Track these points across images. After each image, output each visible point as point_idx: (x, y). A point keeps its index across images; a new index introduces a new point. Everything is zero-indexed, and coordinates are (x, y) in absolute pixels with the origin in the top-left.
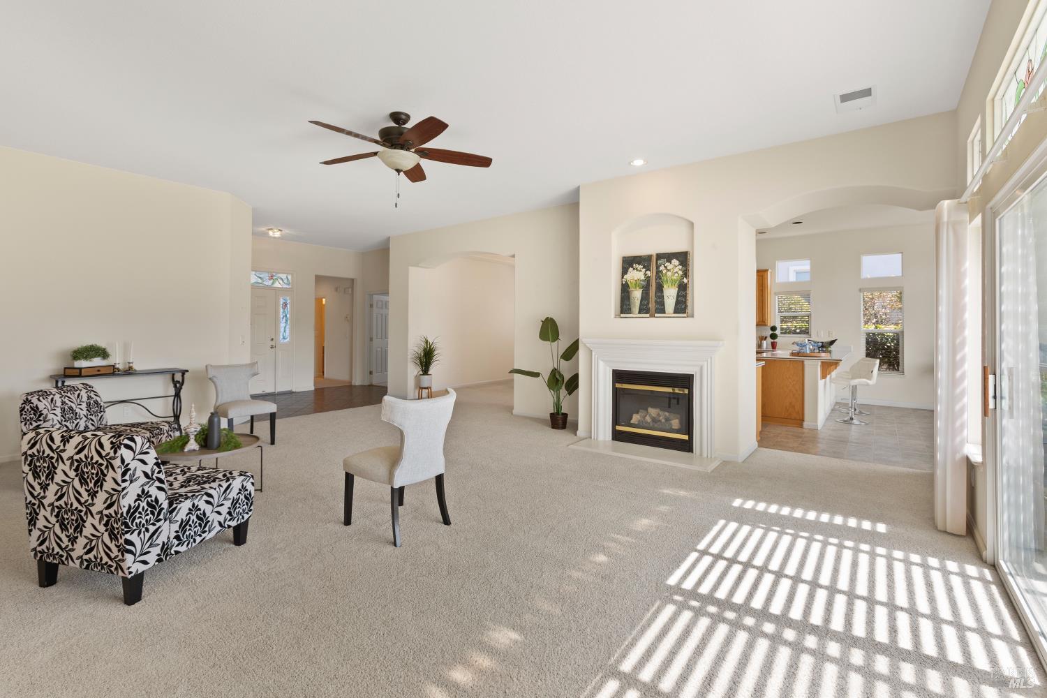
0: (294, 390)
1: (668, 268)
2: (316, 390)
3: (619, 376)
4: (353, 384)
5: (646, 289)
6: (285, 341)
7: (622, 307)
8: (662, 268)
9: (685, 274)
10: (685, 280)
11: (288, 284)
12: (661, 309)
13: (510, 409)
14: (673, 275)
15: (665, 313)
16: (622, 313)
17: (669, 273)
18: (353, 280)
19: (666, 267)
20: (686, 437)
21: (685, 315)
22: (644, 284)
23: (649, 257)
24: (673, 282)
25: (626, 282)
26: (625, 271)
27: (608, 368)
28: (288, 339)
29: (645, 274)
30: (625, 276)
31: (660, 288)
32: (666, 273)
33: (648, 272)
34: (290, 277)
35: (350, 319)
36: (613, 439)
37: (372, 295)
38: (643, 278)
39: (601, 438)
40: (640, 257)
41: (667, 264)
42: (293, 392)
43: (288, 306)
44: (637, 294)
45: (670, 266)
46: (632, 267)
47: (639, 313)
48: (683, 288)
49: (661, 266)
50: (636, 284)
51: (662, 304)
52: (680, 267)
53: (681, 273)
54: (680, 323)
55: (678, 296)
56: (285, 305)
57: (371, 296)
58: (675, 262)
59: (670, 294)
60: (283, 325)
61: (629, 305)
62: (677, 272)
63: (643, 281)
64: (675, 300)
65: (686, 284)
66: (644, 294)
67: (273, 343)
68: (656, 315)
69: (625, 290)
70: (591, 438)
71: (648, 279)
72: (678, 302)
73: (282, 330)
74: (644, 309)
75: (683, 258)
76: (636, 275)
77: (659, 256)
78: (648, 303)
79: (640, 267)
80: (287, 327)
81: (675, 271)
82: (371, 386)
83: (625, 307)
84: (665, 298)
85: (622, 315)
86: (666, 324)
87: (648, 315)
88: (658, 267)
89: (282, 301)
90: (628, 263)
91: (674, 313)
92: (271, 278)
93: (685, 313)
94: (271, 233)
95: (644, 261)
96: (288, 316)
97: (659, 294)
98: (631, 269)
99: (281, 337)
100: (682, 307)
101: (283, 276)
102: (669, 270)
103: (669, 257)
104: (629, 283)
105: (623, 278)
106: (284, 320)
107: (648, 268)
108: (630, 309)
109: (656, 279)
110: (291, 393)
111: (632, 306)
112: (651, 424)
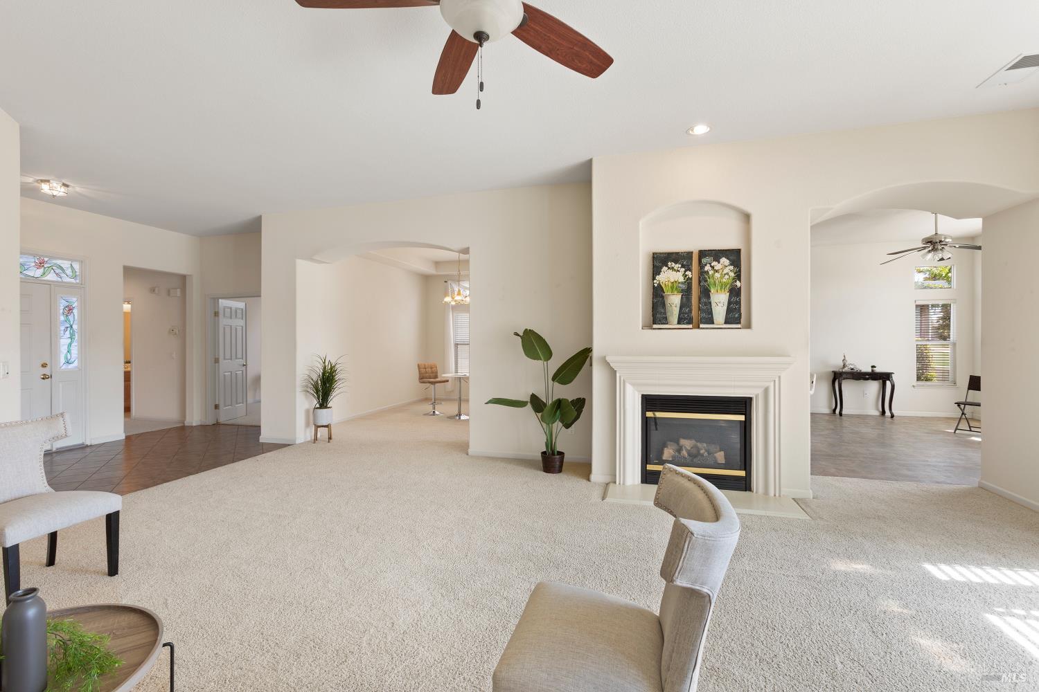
0: (88, 443)
1: (716, 268)
2: (128, 438)
3: (650, 402)
4: (187, 424)
5: (686, 293)
6: (70, 366)
7: (654, 315)
8: (707, 268)
9: (738, 277)
10: (738, 284)
11: (75, 277)
12: (707, 318)
13: (463, 447)
14: (723, 276)
15: (713, 323)
16: (654, 323)
17: (717, 275)
18: (183, 278)
19: (713, 267)
20: (742, 473)
21: (739, 326)
22: (684, 287)
23: (689, 255)
24: (723, 286)
25: (659, 285)
26: (656, 271)
27: (637, 393)
28: (76, 364)
29: (685, 276)
30: (657, 277)
31: (705, 293)
32: (713, 275)
33: (688, 273)
34: (77, 266)
35: (180, 333)
36: (643, 482)
37: (218, 299)
38: (681, 279)
39: (629, 482)
40: (677, 253)
41: (714, 263)
42: (87, 446)
43: (75, 311)
44: (674, 301)
45: (718, 266)
46: (667, 266)
47: (679, 323)
48: (735, 293)
49: (706, 265)
50: (672, 288)
51: (710, 312)
52: (732, 267)
53: (732, 274)
54: (734, 335)
55: (730, 303)
56: (70, 309)
57: (215, 300)
58: (724, 261)
59: (719, 301)
60: (64, 342)
61: (665, 313)
62: (727, 274)
63: (682, 283)
64: (725, 308)
65: (740, 288)
66: (684, 300)
67: (47, 371)
68: (701, 326)
69: (658, 295)
70: (615, 482)
71: (688, 282)
72: (729, 310)
73: (64, 349)
74: (684, 318)
75: (734, 256)
76: (671, 276)
77: (703, 254)
78: (691, 311)
79: (677, 266)
80: (75, 344)
81: (725, 271)
82: (217, 425)
83: (657, 315)
84: (713, 305)
85: (655, 326)
86: (717, 336)
87: (691, 326)
88: (701, 266)
89: (63, 304)
90: (660, 261)
91: (726, 323)
92: (41, 264)
93: (739, 323)
94: (45, 188)
95: (682, 259)
96: (75, 327)
97: (704, 300)
98: (665, 268)
99: (63, 360)
100: (735, 315)
101: (65, 264)
102: (717, 271)
103: (717, 254)
104: (663, 286)
105: (654, 279)
106: (68, 332)
107: (688, 268)
108: (666, 318)
109: (700, 282)
110: (83, 447)
111: (668, 314)
112: (689, 460)
